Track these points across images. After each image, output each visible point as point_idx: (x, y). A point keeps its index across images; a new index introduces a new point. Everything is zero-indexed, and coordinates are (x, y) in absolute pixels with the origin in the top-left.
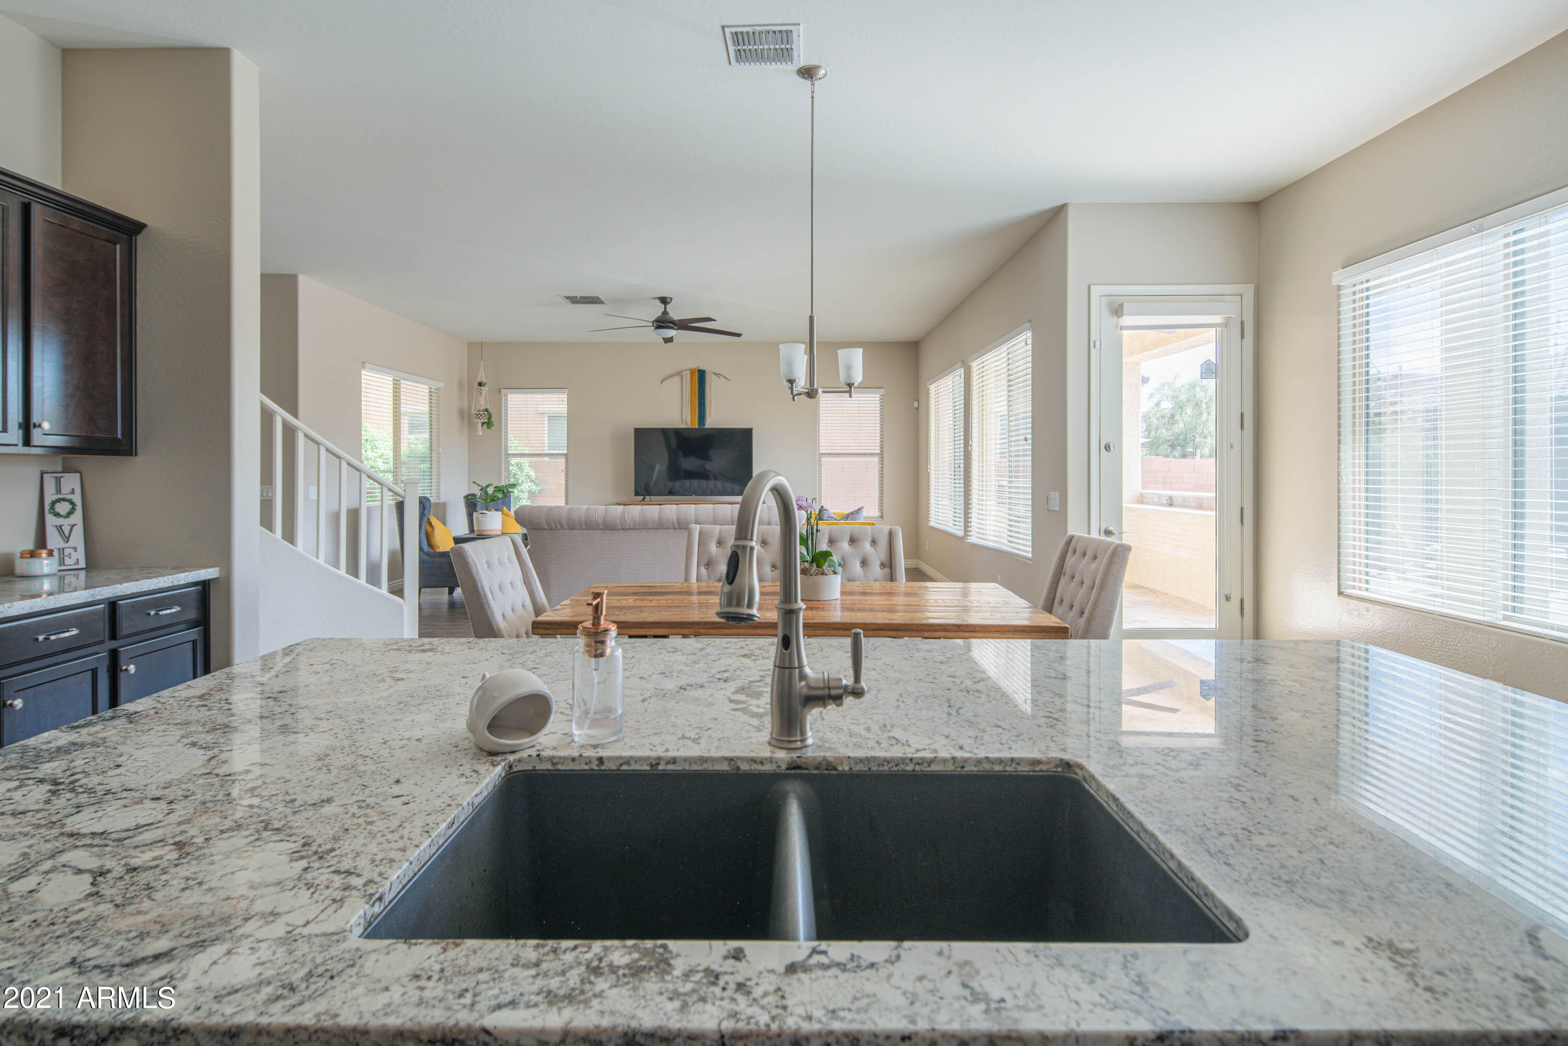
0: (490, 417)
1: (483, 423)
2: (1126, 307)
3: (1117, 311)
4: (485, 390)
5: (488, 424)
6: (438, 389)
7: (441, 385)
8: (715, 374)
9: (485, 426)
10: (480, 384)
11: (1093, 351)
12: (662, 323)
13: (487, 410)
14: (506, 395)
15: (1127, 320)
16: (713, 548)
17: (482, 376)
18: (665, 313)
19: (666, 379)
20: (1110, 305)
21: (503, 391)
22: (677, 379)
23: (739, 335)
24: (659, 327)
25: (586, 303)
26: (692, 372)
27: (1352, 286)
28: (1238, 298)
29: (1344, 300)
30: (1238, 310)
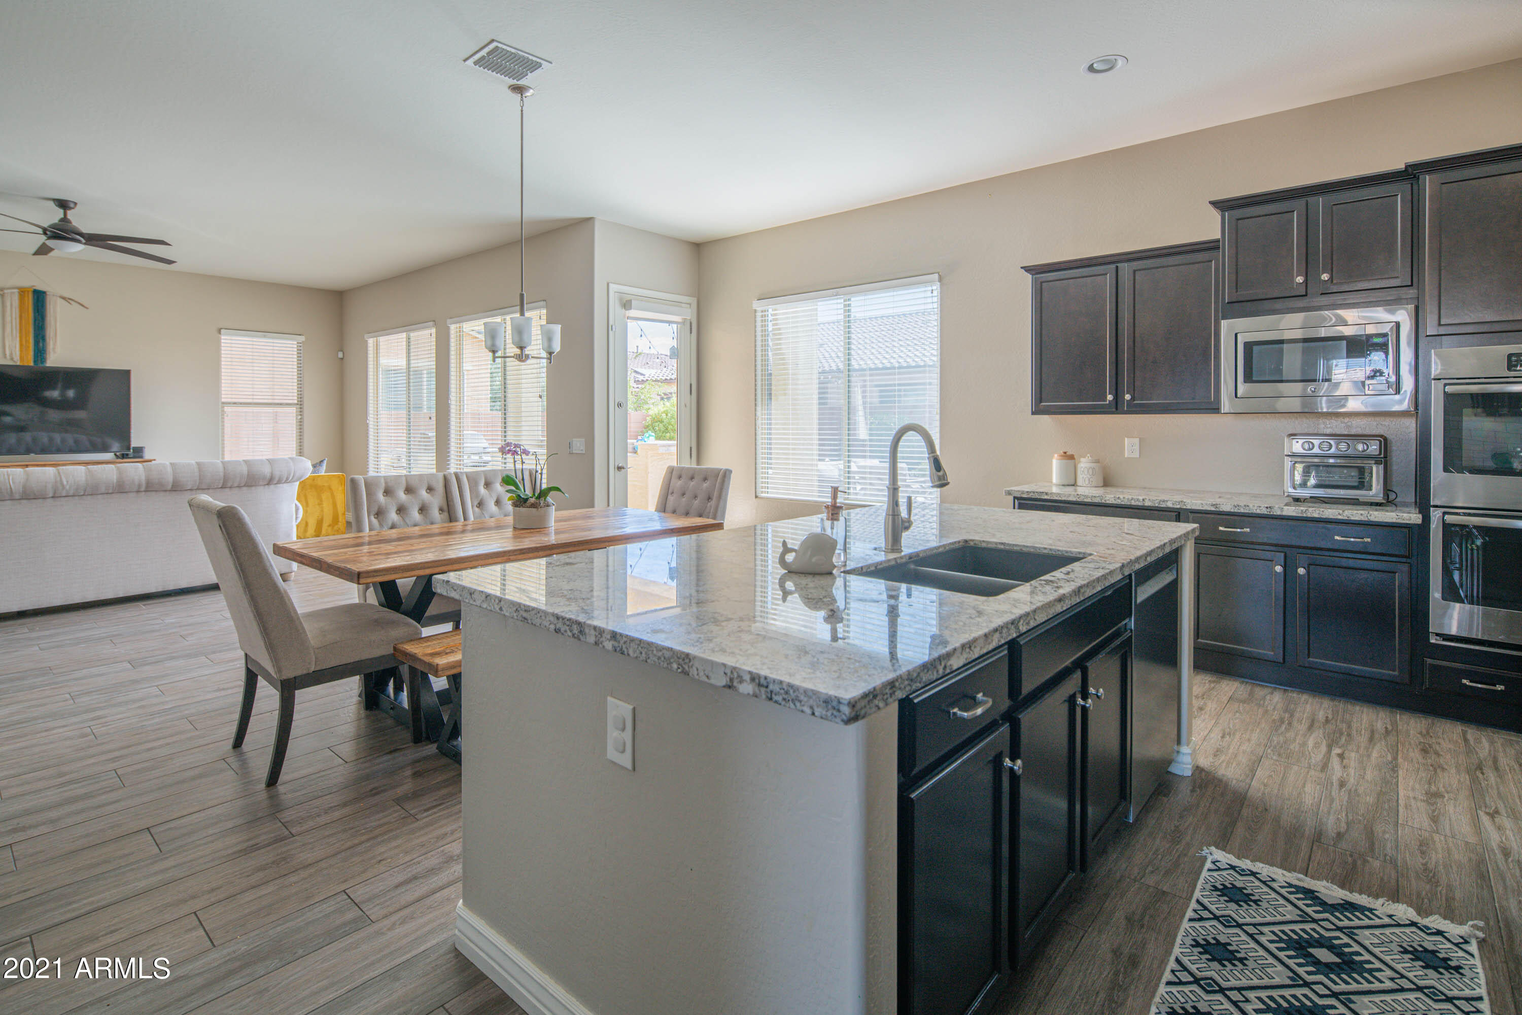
2: (633, 303)
3: (626, 305)
11: (610, 332)
15: (633, 313)
20: (621, 300)
27: (762, 312)
28: (688, 306)
29: (759, 319)
30: (690, 314)
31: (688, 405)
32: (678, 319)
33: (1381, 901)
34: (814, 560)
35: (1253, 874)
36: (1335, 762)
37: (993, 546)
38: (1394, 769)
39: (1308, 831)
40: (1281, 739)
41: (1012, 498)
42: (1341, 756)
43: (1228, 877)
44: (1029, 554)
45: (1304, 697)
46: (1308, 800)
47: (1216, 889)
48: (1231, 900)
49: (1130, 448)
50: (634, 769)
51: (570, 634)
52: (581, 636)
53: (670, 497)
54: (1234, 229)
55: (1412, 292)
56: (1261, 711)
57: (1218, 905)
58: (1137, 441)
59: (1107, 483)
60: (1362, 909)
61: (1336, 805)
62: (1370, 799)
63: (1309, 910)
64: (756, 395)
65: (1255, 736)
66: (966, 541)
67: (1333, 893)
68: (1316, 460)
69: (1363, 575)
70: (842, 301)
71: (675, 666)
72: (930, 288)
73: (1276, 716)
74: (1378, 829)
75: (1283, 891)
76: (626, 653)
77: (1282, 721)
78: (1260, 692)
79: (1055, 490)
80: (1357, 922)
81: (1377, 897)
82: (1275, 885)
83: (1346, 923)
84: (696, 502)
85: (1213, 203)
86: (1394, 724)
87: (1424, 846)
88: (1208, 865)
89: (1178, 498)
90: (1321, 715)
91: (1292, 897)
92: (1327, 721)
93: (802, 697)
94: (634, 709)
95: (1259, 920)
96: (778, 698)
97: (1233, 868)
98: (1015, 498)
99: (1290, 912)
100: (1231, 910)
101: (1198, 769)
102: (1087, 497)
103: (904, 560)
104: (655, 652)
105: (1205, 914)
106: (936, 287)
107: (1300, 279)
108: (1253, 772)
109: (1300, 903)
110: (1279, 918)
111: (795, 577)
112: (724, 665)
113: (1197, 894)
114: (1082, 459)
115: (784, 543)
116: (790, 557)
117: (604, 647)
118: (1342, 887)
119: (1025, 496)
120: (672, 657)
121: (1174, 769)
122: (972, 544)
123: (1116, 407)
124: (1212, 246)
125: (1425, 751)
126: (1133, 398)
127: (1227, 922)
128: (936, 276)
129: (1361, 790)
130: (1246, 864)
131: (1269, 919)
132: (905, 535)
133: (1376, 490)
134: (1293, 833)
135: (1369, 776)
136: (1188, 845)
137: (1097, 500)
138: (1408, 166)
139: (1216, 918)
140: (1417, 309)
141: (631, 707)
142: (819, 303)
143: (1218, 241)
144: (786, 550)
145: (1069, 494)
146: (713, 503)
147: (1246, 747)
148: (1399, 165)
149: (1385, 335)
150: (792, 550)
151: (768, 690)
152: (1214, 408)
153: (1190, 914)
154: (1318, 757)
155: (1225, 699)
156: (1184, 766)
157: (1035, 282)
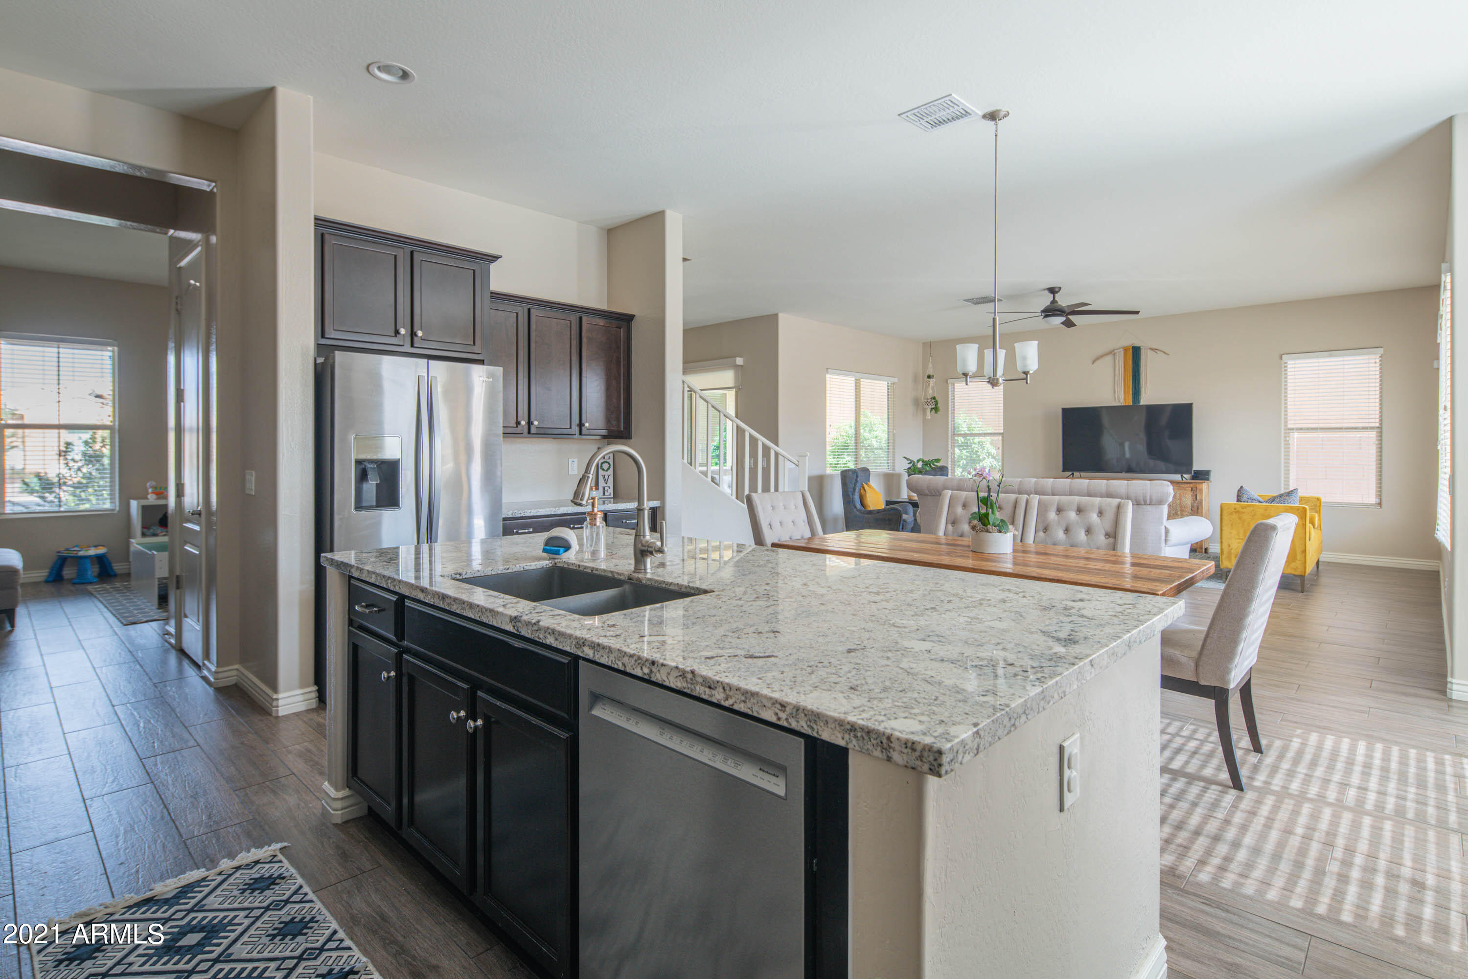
0: (936, 403)
1: (932, 409)
4: (932, 381)
5: (936, 409)
6: (893, 384)
7: (896, 380)
8: (1152, 349)
9: (934, 411)
10: (929, 377)
12: (1051, 311)
13: (934, 398)
14: (953, 385)
16: (959, 510)
17: (930, 371)
18: (1054, 301)
19: (1098, 358)
21: (949, 381)
22: (1109, 359)
23: (1137, 313)
24: (1046, 316)
25: (983, 302)
26: (1126, 350)
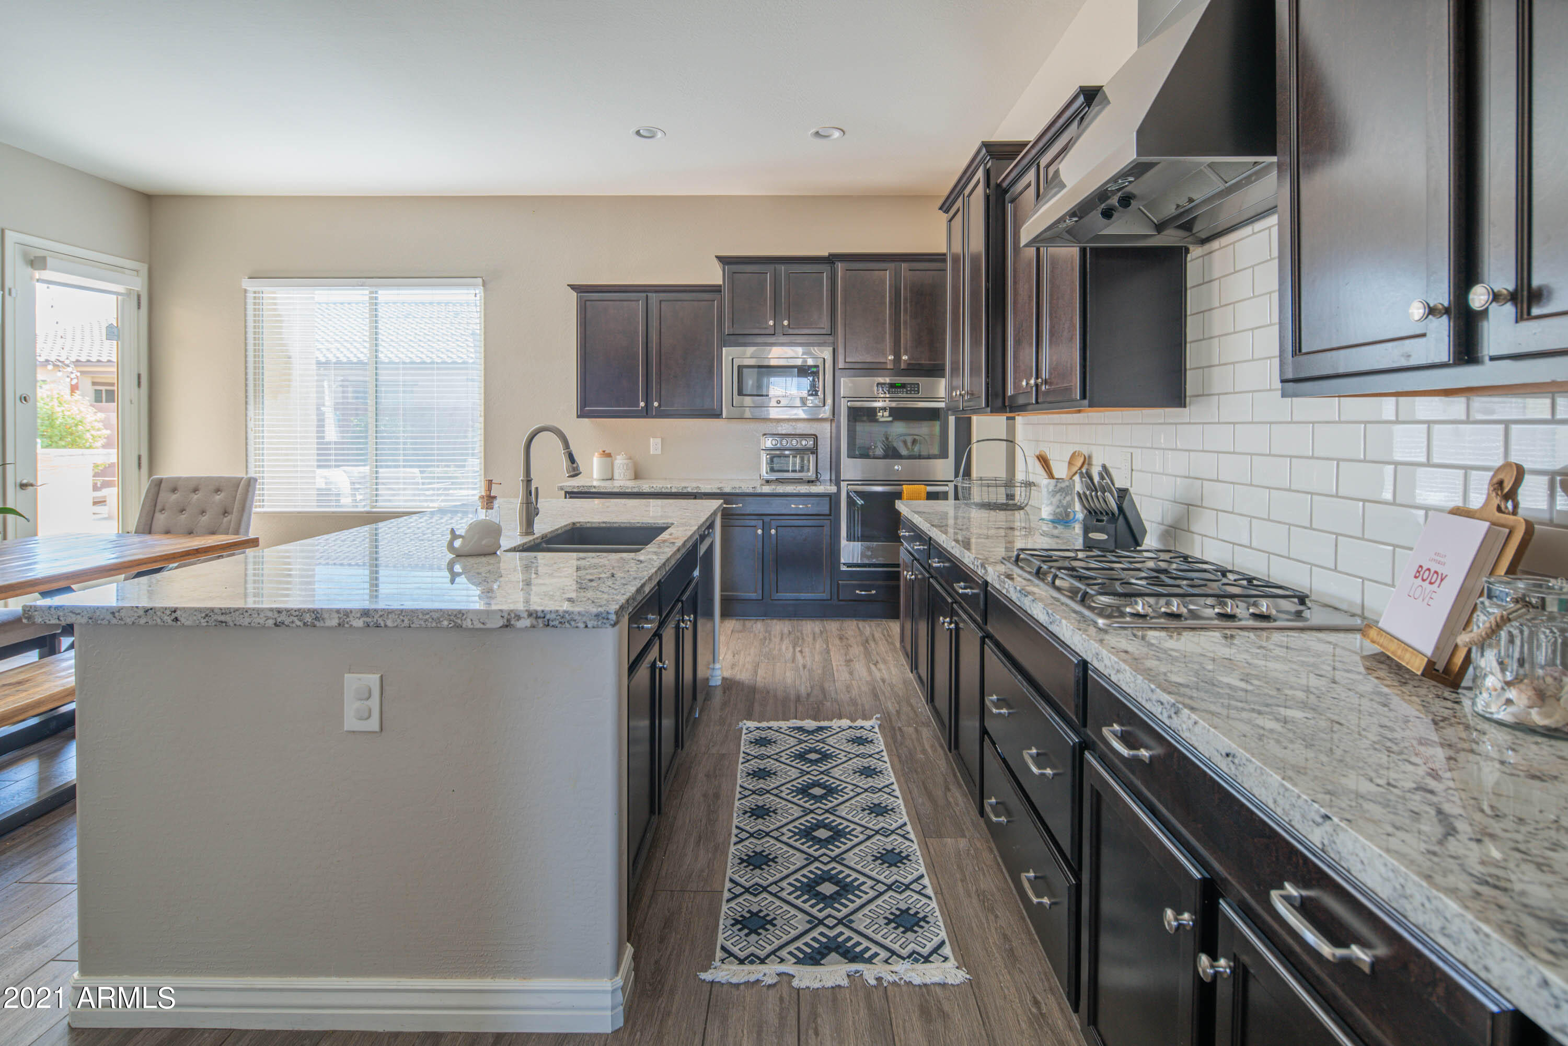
2: (47, 261)
3: (34, 262)
11: (8, 297)
15: (45, 274)
20: (23, 254)
27: (255, 292)
28: (135, 273)
29: (250, 301)
30: (139, 284)
31: (135, 401)
32: (120, 289)
33: (834, 721)
34: (484, 542)
35: (770, 728)
36: (798, 655)
37: (597, 525)
38: (828, 652)
39: (793, 697)
40: (767, 649)
41: (563, 492)
42: (801, 652)
43: (757, 734)
44: (626, 529)
45: (775, 621)
46: (789, 681)
47: (751, 742)
48: (761, 746)
49: (654, 446)
50: (382, 729)
51: (299, 623)
52: (316, 622)
53: (157, 515)
54: (731, 277)
55: (831, 338)
56: (752, 635)
57: (755, 750)
58: (659, 440)
59: (637, 476)
60: (826, 728)
61: (804, 679)
62: (820, 671)
63: (802, 737)
64: (246, 391)
65: (752, 651)
66: (574, 524)
67: (810, 724)
68: (778, 452)
69: (807, 530)
70: (367, 292)
71: (445, 623)
72: (473, 292)
73: (761, 636)
74: (826, 685)
75: (787, 732)
76: (383, 625)
77: (765, 638)
78: (749, 624)
79: (595, 483)
80: (825, 735)
81: (832, 720)
82: (782, 730)
83: (821, 737)
84: (205, 519)
85: (718, 258)
86: (824, 627)
87: (848, 688)
88: (744, 731)
89: (694, 485)
90: (786, 631)
91: (792, 734)
92: (790, 633)
93: (576, 618)
94: (382, 676)
95: (778, 750)
96: (556, 623)
97: (758, 728)
98: (566, 492)
99: (792, 742)
100: (762, 751)
101: (724, 679)
102: (628, 488)
103: (539, 541)
104: (421, 616)
105: (750, 757)
106: (480, 291)
107: (771, 323)
108: (756, 672)
109: (797, 735)
110: (788, 746)
111: (463, 559)
112: (501, 611)
113: (742, 749)
114: (618, 457)
115: (453, 531)
116: (458, 543)
117: (351, 626)
118: (815, 720)
119: (575, 490)
120: (442, 616)
121: (712, 683)
122: (578, 525)
123: (646, 413)
124: (716, 289)
125: (841, 639)
126: (660, 405)
127: (761, 757)
128: (480, 280)
129: (814, 667)
130: (764, 724)
131: (783, 748)
132: (537, 519)
133: (811, 474)
134: (785, 700)
135: (817, 659)
136: (730, 725)
137: (635, 490)
138: (830, 255)
139: (756, 757)
140: (834, 350)
141: (378, 676)
142: (317, 292)
143: (720, 286)
144: (454, 535)
145: (608, 486)
146: (233, 517)
147: (748, 659)
148: (825, 253)
149: (817, 366)
150: (460, 536)
151: (546, 619)
152: (718, 415)
153: (741, 760)
154: (789, 655)
155: (729, 632)
156: (716, 681)
157: (579, 300)
